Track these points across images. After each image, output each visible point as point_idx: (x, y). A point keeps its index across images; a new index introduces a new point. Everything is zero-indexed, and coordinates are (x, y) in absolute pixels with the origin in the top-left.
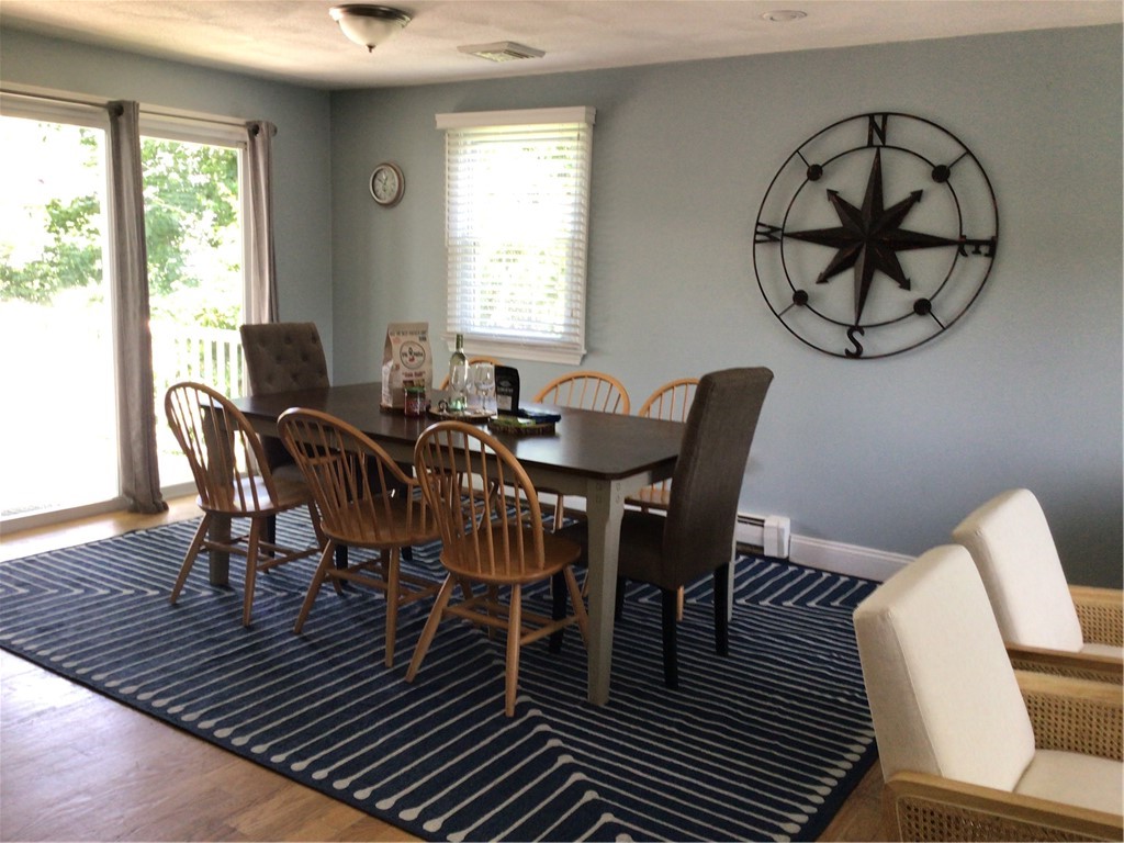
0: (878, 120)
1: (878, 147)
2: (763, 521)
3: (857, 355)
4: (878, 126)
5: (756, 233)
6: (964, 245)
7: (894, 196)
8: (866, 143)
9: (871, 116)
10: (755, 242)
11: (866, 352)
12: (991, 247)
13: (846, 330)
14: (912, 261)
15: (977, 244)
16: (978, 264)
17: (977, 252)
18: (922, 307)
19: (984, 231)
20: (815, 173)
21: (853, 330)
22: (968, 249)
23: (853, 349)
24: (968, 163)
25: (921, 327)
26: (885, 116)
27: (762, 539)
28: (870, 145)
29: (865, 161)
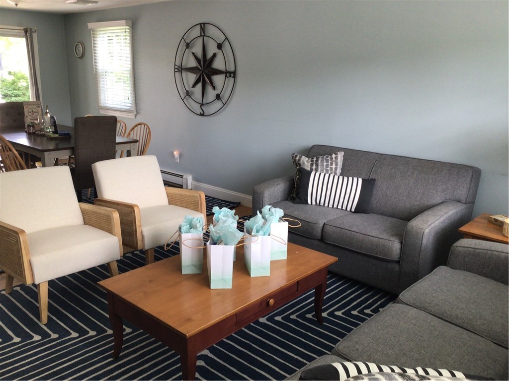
0: (202, 25)
1: (203, 36)
2: (183, 176)
3: (202, 115)
5: (175, 68)
6: (227, 73)
7: (208, 55)
8: (200, 35)
9: (201, 24)
10: (175, 72)
11: (206, 113)
12: (234, 74)
13: (199, 105)
14: (215, 79)
15: (230, 73)
16: (231, 80)
17: (230, 76)
18: (218, 97)
19: (232, 69)
20: (188, 46)
21: (202, 105)
22: (228, 75)
23: (202, 113)
24: (227, 43)
25: (218, 104)
26: (204, 24)
27: (182, 182)
28: (201, 35)
29: (200, 41)
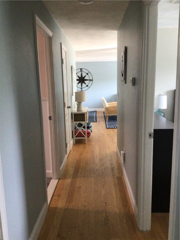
4: (81, 70)
6: (90, 80)
7: (83, 76)
11: (83, 90)
12: (92, 80)
14: (85, 82)
15: (91, 80)
16: (91, 82)
18: (87, 86)
19: (92, 79)
21: (81, 88)
23: (81, 90)
24: (89, 73)
25: (87, 88)
29: (80, 73)
